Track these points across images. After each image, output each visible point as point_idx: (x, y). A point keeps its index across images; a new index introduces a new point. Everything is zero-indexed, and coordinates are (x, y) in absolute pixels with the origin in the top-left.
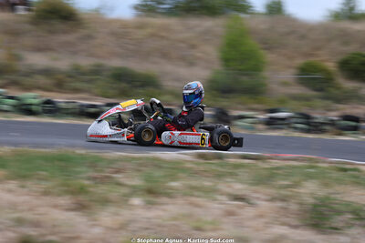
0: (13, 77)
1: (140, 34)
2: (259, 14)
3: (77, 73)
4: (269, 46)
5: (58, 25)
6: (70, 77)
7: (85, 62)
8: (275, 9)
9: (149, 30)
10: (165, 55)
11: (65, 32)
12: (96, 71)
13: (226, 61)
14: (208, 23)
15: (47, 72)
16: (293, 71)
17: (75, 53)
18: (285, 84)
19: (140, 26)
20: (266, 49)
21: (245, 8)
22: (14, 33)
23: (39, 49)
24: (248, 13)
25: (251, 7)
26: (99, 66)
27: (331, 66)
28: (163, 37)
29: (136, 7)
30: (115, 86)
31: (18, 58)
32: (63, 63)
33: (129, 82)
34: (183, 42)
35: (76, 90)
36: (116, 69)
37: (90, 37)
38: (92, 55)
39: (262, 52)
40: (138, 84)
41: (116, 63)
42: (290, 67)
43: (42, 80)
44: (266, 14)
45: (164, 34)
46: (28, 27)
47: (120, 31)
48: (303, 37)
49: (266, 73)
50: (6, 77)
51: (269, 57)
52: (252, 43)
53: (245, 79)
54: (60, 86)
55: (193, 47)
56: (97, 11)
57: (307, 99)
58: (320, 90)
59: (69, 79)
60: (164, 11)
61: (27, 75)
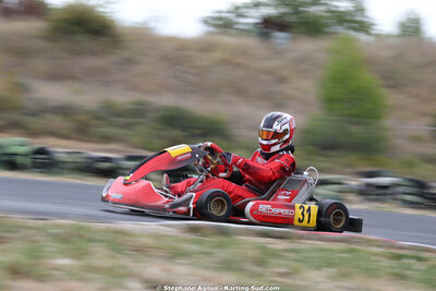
0: (14, 116)
1: (205, 60)
2: (387, 36)
3: (111, 113)
4: (393, 81)
5: (85, 42)
6: (98, 118)
7: (122, 98)
8: (411, 28)
9: (217, 55)
10: (240, 91)
11: (93, 53)
12: (138, 112)
13: (329, 101)
14: (307, 46)
15: (64, 111)
16: (428, 120)
17: (107, 84)
18: (416, 139)
19: (203, 46)
20: (388, 87)
21: (363, 27)
22: (19, 51)
23: (55, 77)
24: (368, 33)
25: (373, 25)
26: (142, 103)
28: (239, 66)
29: (206, 22)
30: (163, 133)
31: (23, 89)
32: (87, 97)
33: (184, 129)
34: (268, 72)
35: (106, 139)
36: (166, 109)
37: (130, 62)
38: (134, 89)
39: (384, 91)
40: (198, 131)
41: (167, 100)
42: (424, 115)
43: (56, 122)
44: (398, 36)
45: (239, 60)
46: (42, 44)
47: (177, 54)
49: (388, 122)
50: (5, 115)
51: (391, 98)
52: (368, 78)
53: (355, 129)
54: (82, 132)
55: (282, 80)
56: (145, 23)
59: (95, 122)
60: (246, 27)
61: (35, 114)
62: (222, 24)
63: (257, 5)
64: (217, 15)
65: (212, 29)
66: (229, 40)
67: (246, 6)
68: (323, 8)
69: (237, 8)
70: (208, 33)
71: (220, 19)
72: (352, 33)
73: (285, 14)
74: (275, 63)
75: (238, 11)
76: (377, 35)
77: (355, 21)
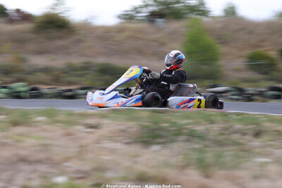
0: (19, 75)
1: (121, 37)
2: (218, 17)
3: (71, 69)
4: (223, 40)
5: (55, 33)
6: (65, 73)
7: (77, 61)
8: (231, 12)
9: (127, 34)
10: (140, 52)
11: (59, 38)
12: (86, 68)
14: (175, 25)
15: (46, 70)
17: (68, 54)
18: (238, 70)
19: (118, 30)
20: (221, 43)
21: (204, 13)
22: (19, 41)
23: (40, 53)
24: (207, 16)
25: (210, 11)
26: (87, 63)
27: (273, 54)
28: (139, 39)
29: (119, 17)
30: (100, 78)
31: (23, 60)
32: (58, 62)
33: (112, 75)
34: (155, 41)
36: (101, 65)
37: (80, 41)
38: (82, 55)
39: (218, 45)
41: (101, 60)
42: (241, 57)
43: (42, 76)
44: (224, 17)
46: (31, 36)
47: (105, 35)
48: (250, 32)
49: (221, 62)
51: (223, 49)
52: (209, 39)
53: (205, 68)
54: (57, 80)
55: (163, 44)
57: (254, 81)
58: (266, 73)
59: (63, 75)
60: (141, 18)
61: (30, 73)
62: (128, 17)
63: (146, 6)
64: (125, 13)
65: (123, 21)
66: (132, 25)
67: (141, 7)
68: (182, 5)
69: (136, 8)
70: (121, 23)
71: (127, 15)
72: (199, 17)
73: (162, 9)
74: (158, 35)
75: (136, 10)
76: (212, 17)
77: (200, 10)
